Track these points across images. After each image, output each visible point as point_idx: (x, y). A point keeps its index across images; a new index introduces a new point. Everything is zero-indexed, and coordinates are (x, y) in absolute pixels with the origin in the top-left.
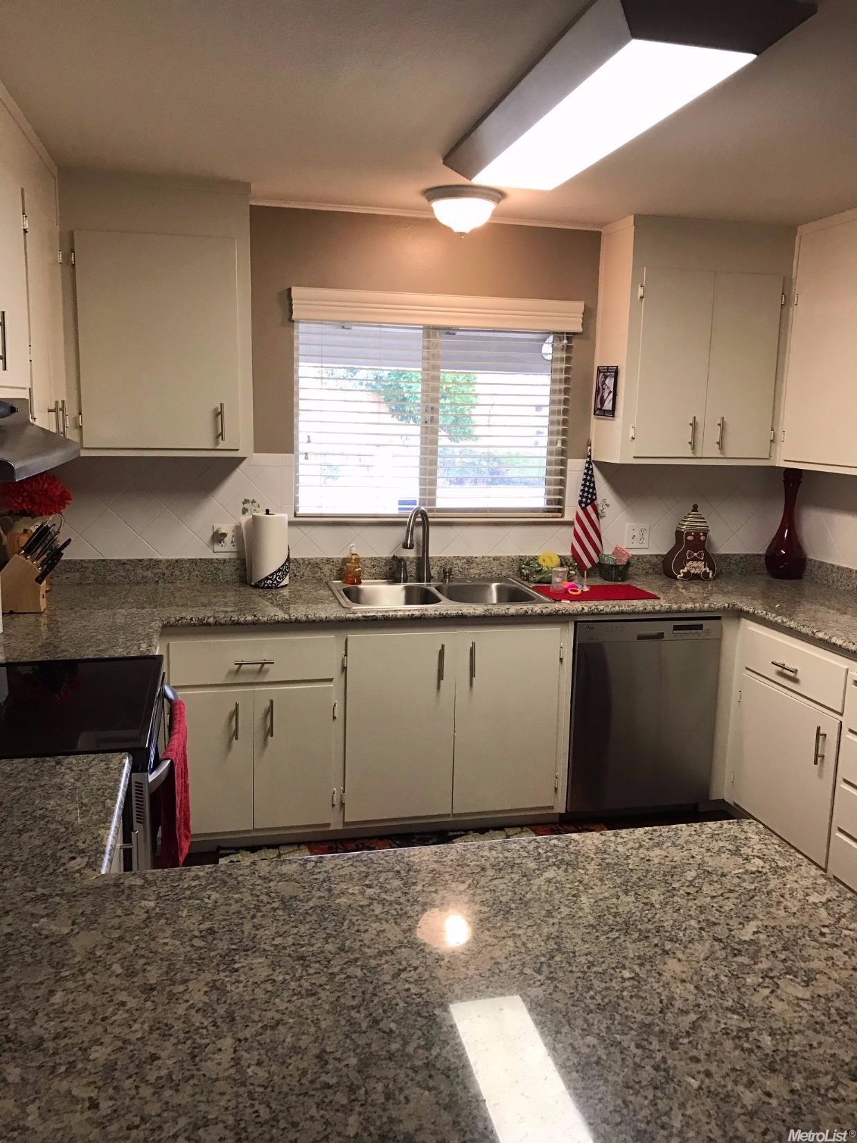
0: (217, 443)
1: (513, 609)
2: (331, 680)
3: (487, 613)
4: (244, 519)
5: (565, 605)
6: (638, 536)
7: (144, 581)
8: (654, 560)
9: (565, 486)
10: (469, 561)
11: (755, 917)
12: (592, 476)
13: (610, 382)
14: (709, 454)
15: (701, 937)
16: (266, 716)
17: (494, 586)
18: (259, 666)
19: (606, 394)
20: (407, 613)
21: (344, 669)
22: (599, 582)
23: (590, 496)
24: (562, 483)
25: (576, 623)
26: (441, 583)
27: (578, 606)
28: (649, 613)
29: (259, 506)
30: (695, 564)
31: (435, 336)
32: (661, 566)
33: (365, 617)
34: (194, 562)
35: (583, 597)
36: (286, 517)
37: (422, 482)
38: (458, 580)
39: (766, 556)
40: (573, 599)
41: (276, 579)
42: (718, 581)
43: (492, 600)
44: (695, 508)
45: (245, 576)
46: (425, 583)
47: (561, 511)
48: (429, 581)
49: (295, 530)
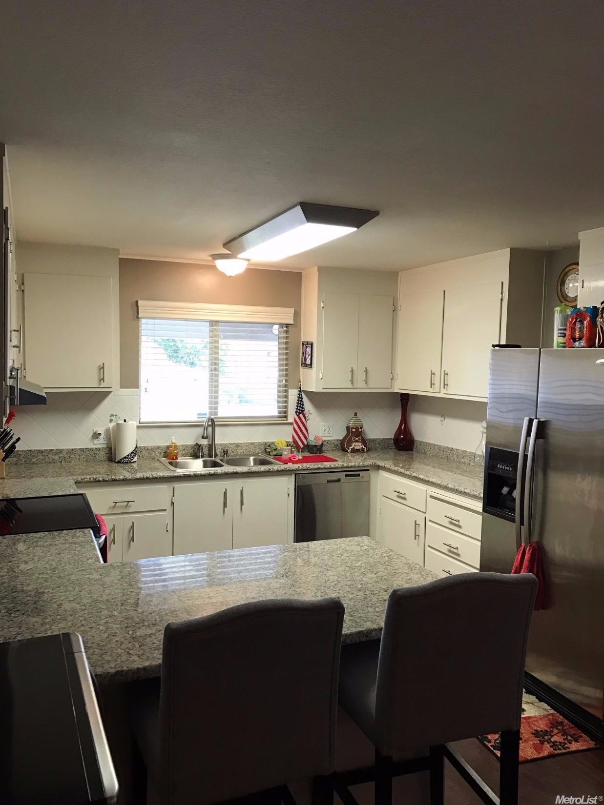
0: (100, 385)
1: (263, 468)
2: (165, 510)
3: (249, 471)
4: (111, 425)
5: (290, 466)
6: (327, 430)
7: (53, 462)
8: (336, 442)
9: (288, 404)
10: (238, 445)
11: (362, 560)
12: (302, 398)
13: (309, 350)
14: (360, 387)
15: (341, 566)
16: (130, 531)
17: (252, 458)
18: (126, 503)
19: (307, 356)
20: (207, 472)
21: (173, 503)
22: (307, 454)
23: (301, 409)
24: (286, 402)
25: (296, 474)
26: (222, 458)
27: (296, 466)
28: (332, 468)
29: (119, 418)
30: (357, 444)
31: (216, 325)
32: (340, 446)
33: (184, 475)
34: (82, 450)
35: (299, 461)
36: (136, 423)
37: (211, 403)
38: (232, 456)
39: (394, 439)
40: (294, 463)
41: (130, 458)
42: (369, 452)
43: (251, 465)
44: (356, 414)
45: (111, 457)
46: (213, 458)
47: (286, 417)
48: (215, 457)
49: (141, 431)
